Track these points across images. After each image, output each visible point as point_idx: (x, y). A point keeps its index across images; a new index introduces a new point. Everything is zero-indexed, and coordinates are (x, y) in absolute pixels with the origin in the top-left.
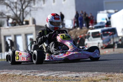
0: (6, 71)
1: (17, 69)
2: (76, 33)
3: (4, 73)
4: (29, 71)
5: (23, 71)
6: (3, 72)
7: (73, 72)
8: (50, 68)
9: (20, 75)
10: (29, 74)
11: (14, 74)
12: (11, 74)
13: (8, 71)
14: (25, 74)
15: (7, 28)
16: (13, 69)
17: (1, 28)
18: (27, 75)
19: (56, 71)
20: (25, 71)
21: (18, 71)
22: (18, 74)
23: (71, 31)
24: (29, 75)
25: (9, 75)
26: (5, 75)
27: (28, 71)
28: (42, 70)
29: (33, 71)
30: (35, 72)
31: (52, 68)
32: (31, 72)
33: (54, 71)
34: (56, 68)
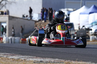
2: (41, 24)
4: (3, 54)
7: (38, 57)
8: (20, 53)
10: (3, 56)
18: (1, 57)
19: (25, 55)
23: (37, 23)
24: (3, 57)
27: (2, 53)
28: (14, 53)
29: (6, 53)
30: (7, 55)
31: (21, 53)
32: (4, 55)
33: (23, 55)
34: (25, 53)
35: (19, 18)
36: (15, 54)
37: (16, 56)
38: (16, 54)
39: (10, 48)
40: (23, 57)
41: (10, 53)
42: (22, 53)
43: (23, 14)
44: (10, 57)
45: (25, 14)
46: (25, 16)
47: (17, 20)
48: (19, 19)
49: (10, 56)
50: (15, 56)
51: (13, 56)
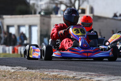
0: (57, 72)
1: (70, 70)
3: (54, 74)
4: (85, 73)
5: (78, 73)
6: (53, 72)
8: (110, 72)
9: (74, 77)
10: (84, 77)
11: (66, 75)
12: (63, 75)
13: (58, 72)
14: (80, 77)
15: (59, 17)
16: (65, 70)
17: (52, 16)
18: (82, 78)
19: (117, 76)
20: (80, 73)
21: (71, 72)
22: (71, 76)
24: (84, 79)
25: (60, 77)
26: (56, 77)
27: (83, 73)
28: (100, 73)
29: (89, 73)
30: (91, 75)
31: (112, 72)
32: (86, 75)
33: (115, 76)
34: (117, 72)
35: (109, 18)
36: (103, 74)
37: (105, 77)
38: (105, 74)
39: (95, 65)
40: (115, 78)
41: (96, 73)
42: (114, 72)
43: (115, 12)
44: (95, 79)
45: (117, 12)
46: (118, 15)
47: (105, 21)
48: (108, 20)
49: (96, 77)
50: (103, 77)
51: (99, 77)
